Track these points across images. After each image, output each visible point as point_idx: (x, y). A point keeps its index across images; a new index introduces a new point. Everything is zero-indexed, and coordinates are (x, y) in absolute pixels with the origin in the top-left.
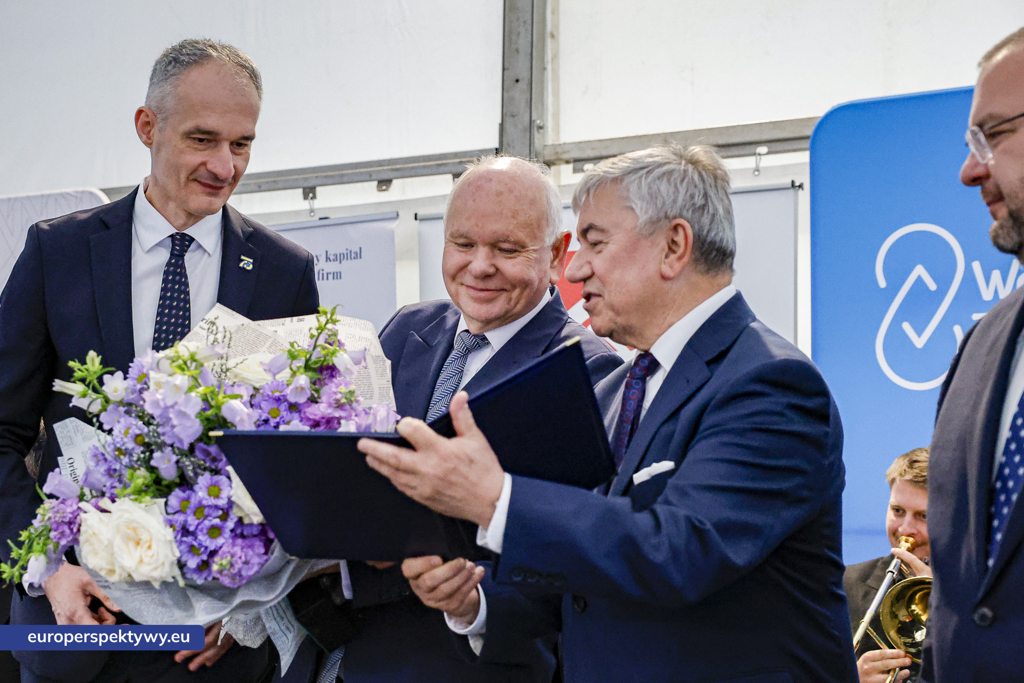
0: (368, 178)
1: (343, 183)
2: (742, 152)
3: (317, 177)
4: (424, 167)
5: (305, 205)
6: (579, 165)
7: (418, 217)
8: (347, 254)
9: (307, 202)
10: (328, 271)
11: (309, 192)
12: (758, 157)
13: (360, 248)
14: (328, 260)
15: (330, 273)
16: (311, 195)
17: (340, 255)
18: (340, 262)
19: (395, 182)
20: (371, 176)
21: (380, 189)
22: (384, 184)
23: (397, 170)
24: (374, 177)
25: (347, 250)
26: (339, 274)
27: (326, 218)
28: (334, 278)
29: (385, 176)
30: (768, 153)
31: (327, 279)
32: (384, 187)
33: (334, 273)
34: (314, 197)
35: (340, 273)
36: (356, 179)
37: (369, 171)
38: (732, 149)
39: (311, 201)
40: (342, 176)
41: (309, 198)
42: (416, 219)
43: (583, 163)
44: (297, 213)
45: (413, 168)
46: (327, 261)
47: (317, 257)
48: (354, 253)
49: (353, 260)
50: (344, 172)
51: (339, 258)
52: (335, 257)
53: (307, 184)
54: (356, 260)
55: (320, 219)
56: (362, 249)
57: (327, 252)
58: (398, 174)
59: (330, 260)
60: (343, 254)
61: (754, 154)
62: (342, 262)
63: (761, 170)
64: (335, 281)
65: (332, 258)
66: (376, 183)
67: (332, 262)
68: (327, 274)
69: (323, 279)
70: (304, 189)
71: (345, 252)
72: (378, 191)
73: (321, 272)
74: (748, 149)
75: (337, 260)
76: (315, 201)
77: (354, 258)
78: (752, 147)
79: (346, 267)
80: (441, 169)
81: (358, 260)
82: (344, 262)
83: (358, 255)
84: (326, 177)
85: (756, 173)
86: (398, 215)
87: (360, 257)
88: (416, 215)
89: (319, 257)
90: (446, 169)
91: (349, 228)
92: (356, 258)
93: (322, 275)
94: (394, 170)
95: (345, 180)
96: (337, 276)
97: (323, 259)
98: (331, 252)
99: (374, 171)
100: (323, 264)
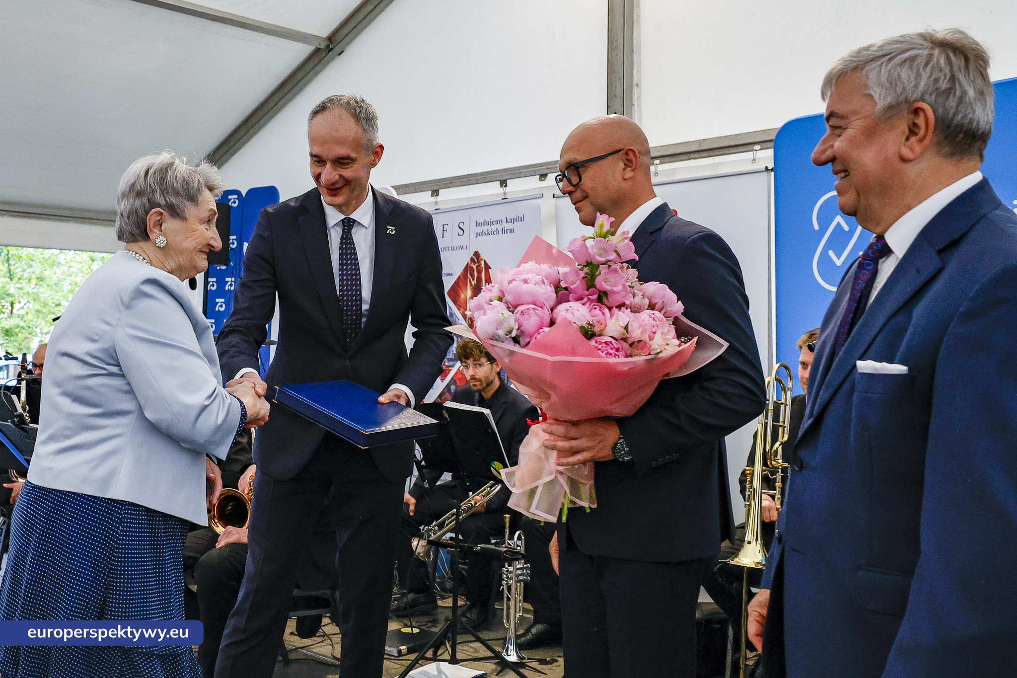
0: (534, 174)
1: (520, 177)
2: (745, 150)
3: (507, 174)
5: (501, 190)
8: (517, 218)
11: (503, 183)
12: (755, 152)
14: (507, 222)
17: (513, 218)
18: (513, 223)
19: (549, 175)
20: (536, 172)
21: (541, 180)
22: (543, 177)
23: (550, 168)
25: (517, 216)
27: (506, 198)
28: (510, 232)
29: (543, 172)
30: (760, 150)
31: (507, 233)
32: (543, 179)
33: (510, 230)
34: (506, 186)
35: (513, 228)
36: (527, 174)
37: (535, 170)
39: (505, 188)
40: (520, 173)
41: (503, 186)
42: (554, 197)
44: (497, 194)
47: (501, 220)
48: (520, 217)
51: (513, 221)
53: (502, 179)
55: (502, 199)
56: (524, 216)
57: (506, 218)
58: (551, 171)
60: (515, 219)
61: (752, 151)
63: (757, 160)
64: (511, 234)
65: (509, 221)
66: (538, 176)
67: (509, 223)
68: (507, 230)
69: (504, 233)
70: (501, 181)
73: (503, 228)
74: (750, 147)
75: (511, 222)
78: (752, 146)
79: (516, 226)
81: (522, 222)
82: (515, 223)
83: (522, 219)
84: (512, 174)
85: (754, 161)
86: (543, 195)
87: (524, 220)
88: (554, 195)
91: (518, 203)
92: (521, 221)
93: (504, 231)
94: (548, 169)
95: (522, 175)
96: (512, 231)
97: (504, 221)
98: (508, 218)
99: (537, 170)
100: (504, 225)
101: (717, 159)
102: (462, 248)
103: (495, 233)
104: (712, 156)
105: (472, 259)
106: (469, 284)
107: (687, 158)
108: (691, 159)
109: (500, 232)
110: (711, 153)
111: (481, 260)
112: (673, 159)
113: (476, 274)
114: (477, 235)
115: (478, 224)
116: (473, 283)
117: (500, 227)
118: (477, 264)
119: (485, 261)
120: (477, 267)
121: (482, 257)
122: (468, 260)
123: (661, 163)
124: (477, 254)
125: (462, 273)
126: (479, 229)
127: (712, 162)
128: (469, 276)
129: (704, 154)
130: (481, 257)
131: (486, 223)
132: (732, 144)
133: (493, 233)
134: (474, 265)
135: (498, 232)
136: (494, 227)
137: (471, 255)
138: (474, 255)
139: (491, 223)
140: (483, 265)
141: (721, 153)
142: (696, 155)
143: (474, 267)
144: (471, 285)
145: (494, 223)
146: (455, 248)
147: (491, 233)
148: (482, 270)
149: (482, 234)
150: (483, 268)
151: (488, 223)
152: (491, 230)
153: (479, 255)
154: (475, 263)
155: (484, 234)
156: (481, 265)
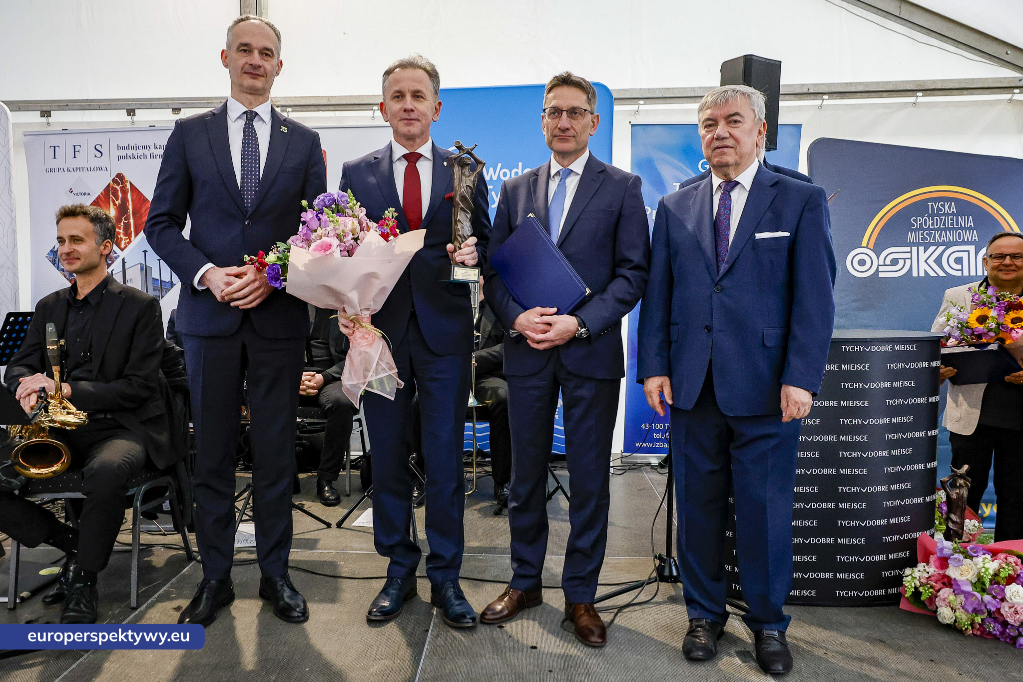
0: (167, 107)
1: (151, 108)
3: (135, 104)
4: (200, 103)
5: (129, 118)
6: (284, 108)
11: (131, 112)
16: (132, 113)
19: (183, 110)
21: (174, 113)
22: (176, 110)
23: (184, 103)
24: (170, 106)
27: (154, 126)
29: (177, 107)
31: (156, 158)
32: (176, 112)
34: (134, 115)
36: (160, 107)
37: (167, 104)
38: (361, 106)
39: (132, 117)
40: (151, 104)
41: (131, 115)
43: (286, 107)
44: (124, 122)
45: (193, 103)
46: (155, 148)
53: (129, 108)
55: (151, 127)
57: (155, 144)
58: (183, 106)
61: (371, 110)
65: (158, 147)
66: (171, 110)
68: (156, 155)
69: (153, 158)
70: (127, 110)
73: (152, 154)
74: (367, 107)
76: (134, 117)
78: (371, 106)
84: (141, 104)
85: (373, 119)
89: (150, 146)
93: (152, 156)
94: (182, 103)
95: (153, 107)
97: (152, 147)
98: (158, 145)
99: (169, 103)
100: (153, 150)
101: (338, 114)
102: (101, 169)
103: (142, 157)
105: (114, 180)
106: (111, 203)
107: (318, 109)
108: (319, 111)
109: (148, 157)
110: (337, 108)
111: (126, 181)
112: (304, 109)
113: (120, 195)
114: (119, 158)
115: (119, 148)
116: (117, 203)
117: (147, 152)
118: (121, 186)
119: (130, 182)
120: (121, 188)
122: (109, 180)
123: (292, 111)
124: (120, 176)
125: (101, 193)
126: (123, 153)
127: (334, 116)
128: (111, 196)
129: (331, 108)
130: (126, 179)
131: (129, 147)
132: (356, 103)
133: (139, 158)
134: (118, 186)
135: (145, 157)
136: (141, 152)
137: (114, 176)
138: (117, 176)
139: (137, 148)
140: (128, 186)
141: (345, 109)
142: (324, 108)
143: (118, 188)
144: (115, 204)
145: (141, 148)
146: (92, 169)
147: (136, 157)
148: (128, 191)
149: (126, 157)
150: (128, 189)
151: (132, 148)
152: (137, 155)
153: (123, 176)
154: (118, 185)
155: (128, 157)
156: (126, 186)
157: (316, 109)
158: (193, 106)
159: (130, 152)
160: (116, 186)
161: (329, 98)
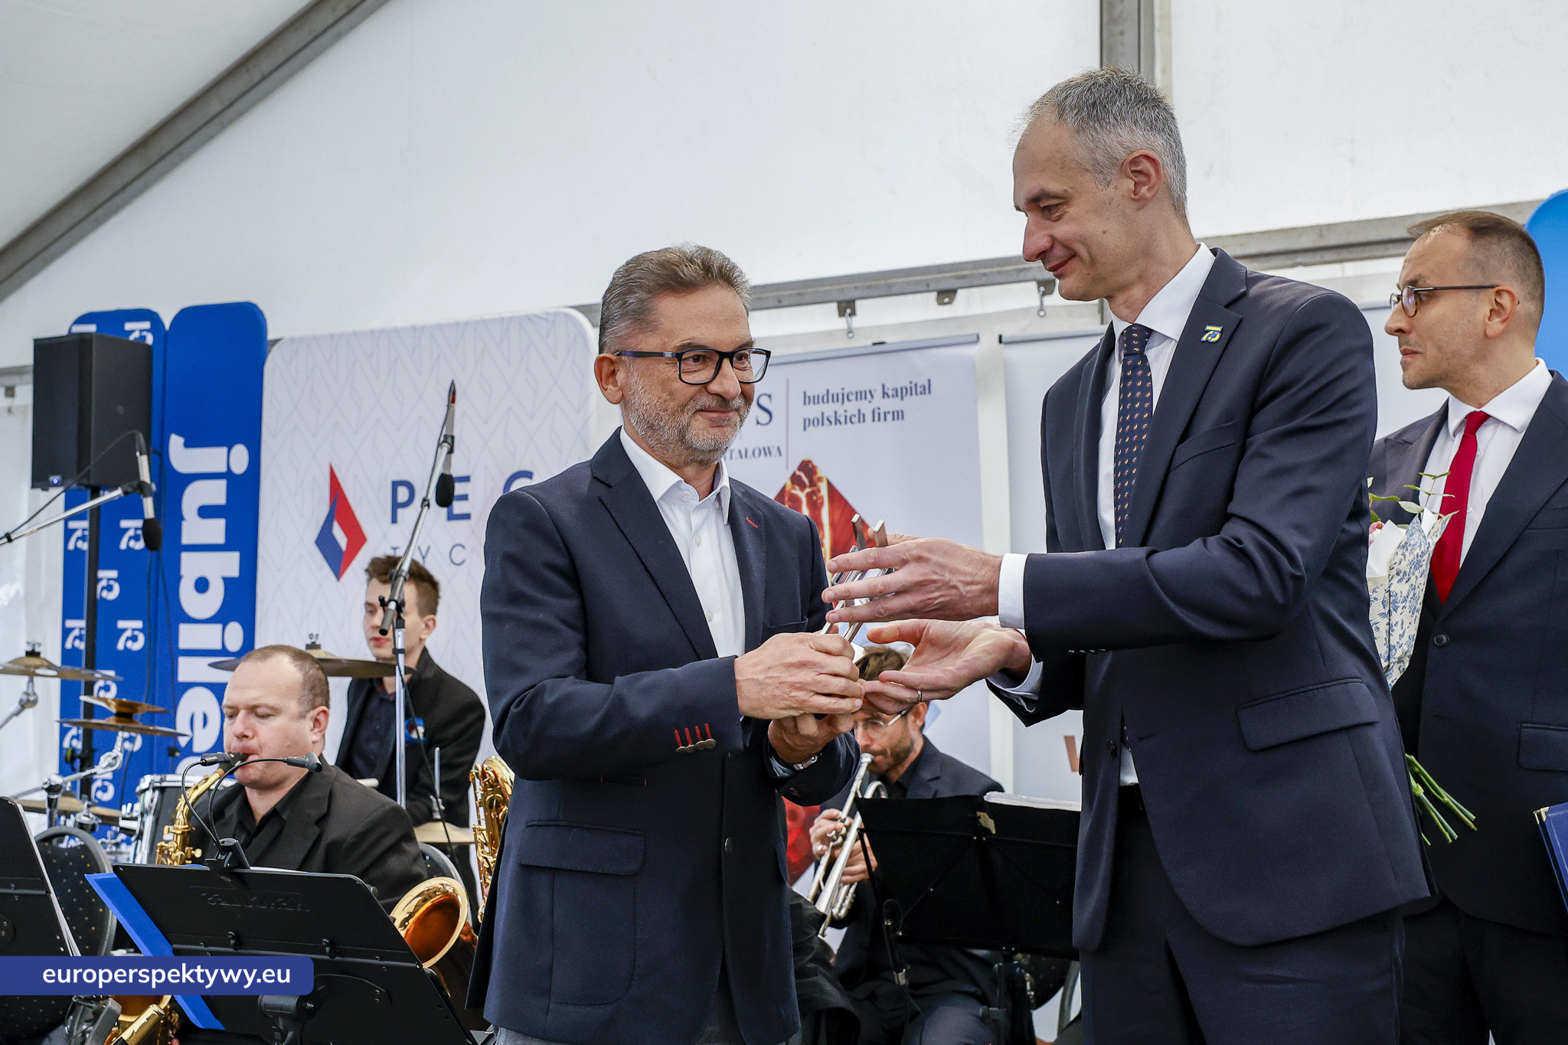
0: (925, 288)
1: (891, 295)
3: (856, 288)
4: (1000, 273)
5: (842, 323)
7: (1004, 339)
8: (911, 388)
9: (843, 320)
10: (886, 410)
11: (846, 308)
13: (929, 381)
14: (886, 396)
15: (889, 413)
16: (849, 311)
17: (902, 389)
18: (902, 398)
19: (961, 293)
20: (928, 285)
21: (941, 303)
22: (946, 295)
23: (964, 277)
24: (932, 287)
25: (911, 383)
26: (900, 414)
27: (881, 343)
28: (893, 419)
29: (946, 285)
31: (885, 420)
32: (946, 300)
33: (893, 413)
34: (853, 313)
35: (902, 412)
36: (908, 289)
37: (925, 280)
39: (849, 319)
40: (890, 286)
41: (847, 315)
42: (1000, 341)
44: (830, 334)
45: (985, 274)
46: (884, 397)
47: (870, 392)
48: (921, 387)
49: (919, 396)
50: (893, 281)
51: (901, 393)
52: (894, 392)
53: (841, 298)
54: (923, 396)
55: (874, 344)
56: (931, 382)
57: (883, 386)
58: (964, 282)
59: (888, 396)
60: (906, 389)
62: (905, 398)
64: (895, 423)
65: (890, 393)
66: (934, 295)
67: (891, 399)
68: (885, 413)
69: (879, 420)
70: (839, 303)
71: (908, 386)
72: (939, 304)
73: (877, 411)
75: (897, 396)
76: (854, 318)
77: (921, 393)
79: (909, 404)
80: (1022, 276)
81: (927, 395)
82: (908, 398)
83: (927, 389)
84: (869, 287)
86: (978, 338)
87: (930, 392)
88: (1000, 337)
89: (873, 392)
90: (1030, 275)
91: (914, 355)
92: (923, 392)
93: (877, 416)
94: (959, 277)
95: (895, 290)
96: (898, 415)
97: (878, 394)
98: (889, 386)
99: (931, 279)
100: (879, 401)
102: (767, 452)
103: (855, 420)
104: (1341, 261)
105: (795, 480)
109: (869, 417)
110: (1344, 254)
111: (820, 479)
114: (808, 423)
115: (807, 399)
117: (866, 407)
118: (808, 490)
119: (829, 483)
120: (809, 496)
121: (821, 472)
122: (784, 478)
124: (807, 467)
126: (814, 411)
129: (1328, 256)
130: (820, 474)
131: (828, 397)
133: (849, 420)
134: (803, 491)
135: (861, 418)
136: (852, 407)
137: (793, 467)
138: (800, 468)
139: (846, 397)
140: (824, 491)
141: (1364, 256)
142: (1309, 258)
143: (802, 496)
145: (852, 397)
146: (750, 453)
147: (842, 420)
148: (822, 503)
149: (820, 421)
150: (822, 498)
151: (835, 398)
152: (843, 414)
153: (814, 468)
154: (802, 487)
155: (826, 421)
156: (819, 491)
157: (1289, 262)
158: (984, 280)
159: (829, 409)
160: (797, 492)
161: (1320, 229)
